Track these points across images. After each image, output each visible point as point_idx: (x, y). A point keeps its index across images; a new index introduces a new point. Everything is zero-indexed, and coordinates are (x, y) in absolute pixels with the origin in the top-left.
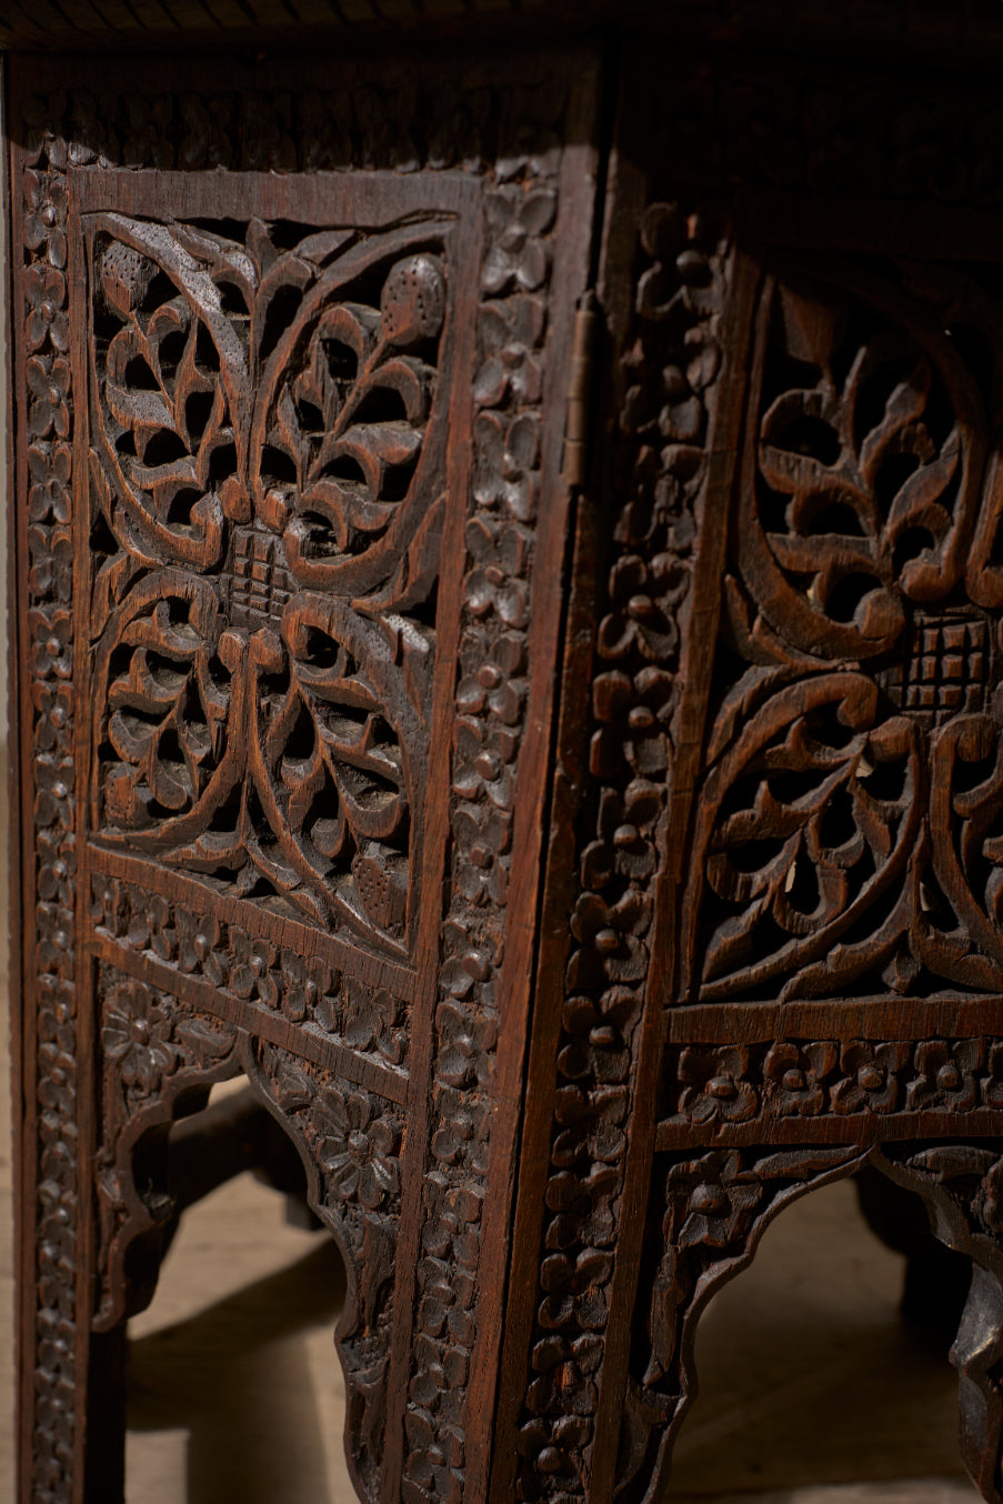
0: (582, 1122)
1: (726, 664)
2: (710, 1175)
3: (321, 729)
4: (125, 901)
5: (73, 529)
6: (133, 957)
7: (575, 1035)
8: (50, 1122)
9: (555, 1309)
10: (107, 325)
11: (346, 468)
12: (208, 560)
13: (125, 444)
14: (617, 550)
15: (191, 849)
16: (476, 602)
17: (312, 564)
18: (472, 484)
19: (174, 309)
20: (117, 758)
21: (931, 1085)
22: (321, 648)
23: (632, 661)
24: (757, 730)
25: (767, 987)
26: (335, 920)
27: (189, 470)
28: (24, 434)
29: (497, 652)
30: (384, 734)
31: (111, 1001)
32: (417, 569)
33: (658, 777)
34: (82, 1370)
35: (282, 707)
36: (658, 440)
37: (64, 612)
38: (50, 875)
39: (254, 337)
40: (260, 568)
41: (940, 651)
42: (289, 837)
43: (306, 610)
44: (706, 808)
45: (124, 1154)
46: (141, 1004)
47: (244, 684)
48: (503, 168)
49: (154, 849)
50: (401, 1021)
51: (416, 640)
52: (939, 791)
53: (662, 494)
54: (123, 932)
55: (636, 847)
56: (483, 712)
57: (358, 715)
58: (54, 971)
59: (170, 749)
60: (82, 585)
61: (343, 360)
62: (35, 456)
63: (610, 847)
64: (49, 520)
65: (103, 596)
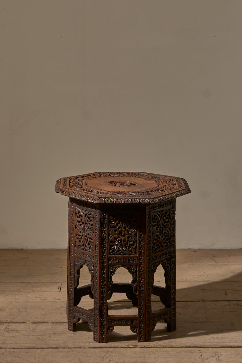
0: (103, 263)
1: (109, 235)
2: (112, 267)
3: (89, 239)
4: (77, 252)
5: (74, 226)
6: (78, 256)
7: (102, 257)
8: (71, 270)
9: (103, 275)
10: (76, 214)
11: (89, 224)
12: (82, 229)
13: (77, 221)
14: (102, 229)
15: (81, 248)
16: (96, 232)
17: (88, 229)
18: (95, 225)
19: (80, 213)
20: (76, 242)
21: (125, 261)
22: (89, 234)
23: (104, 235)
24: (111, 239)
25: (114, 254)
26: (90, 251)
27: (81, 223)
28: (71, 220)
29: (97, 234)
30: (92, 239)
31: (76, 260)
32: (93, 230)
33: (106, 241)
34: (73, 291)
35: (86, 238)
36: (104, 223)
37: (73, 232)
38: (72, 251)
39: (85, 216)
40: (85, 229)
41: (122, 234)
42: (87, 246)
43: (88, 232)
44: (109, 243)
45: (77, 272)
46: (78, 260)
47: (84, 236)
48: (96, 210)
49: (79, 248)
50: (93, 257)
51: (93, 234)
52: (123, 242)
53: (105, 226)
54: (77, 254)
55: (105, 245)
56: (97, 238)
57: (91, 238)
58: (72, 258)
59: (80, 241)
60: (74, 230)
61: (89, 218)
62: (71, 222)
63: (103, 246)
64: (72, 226)
65: (76, 231)
